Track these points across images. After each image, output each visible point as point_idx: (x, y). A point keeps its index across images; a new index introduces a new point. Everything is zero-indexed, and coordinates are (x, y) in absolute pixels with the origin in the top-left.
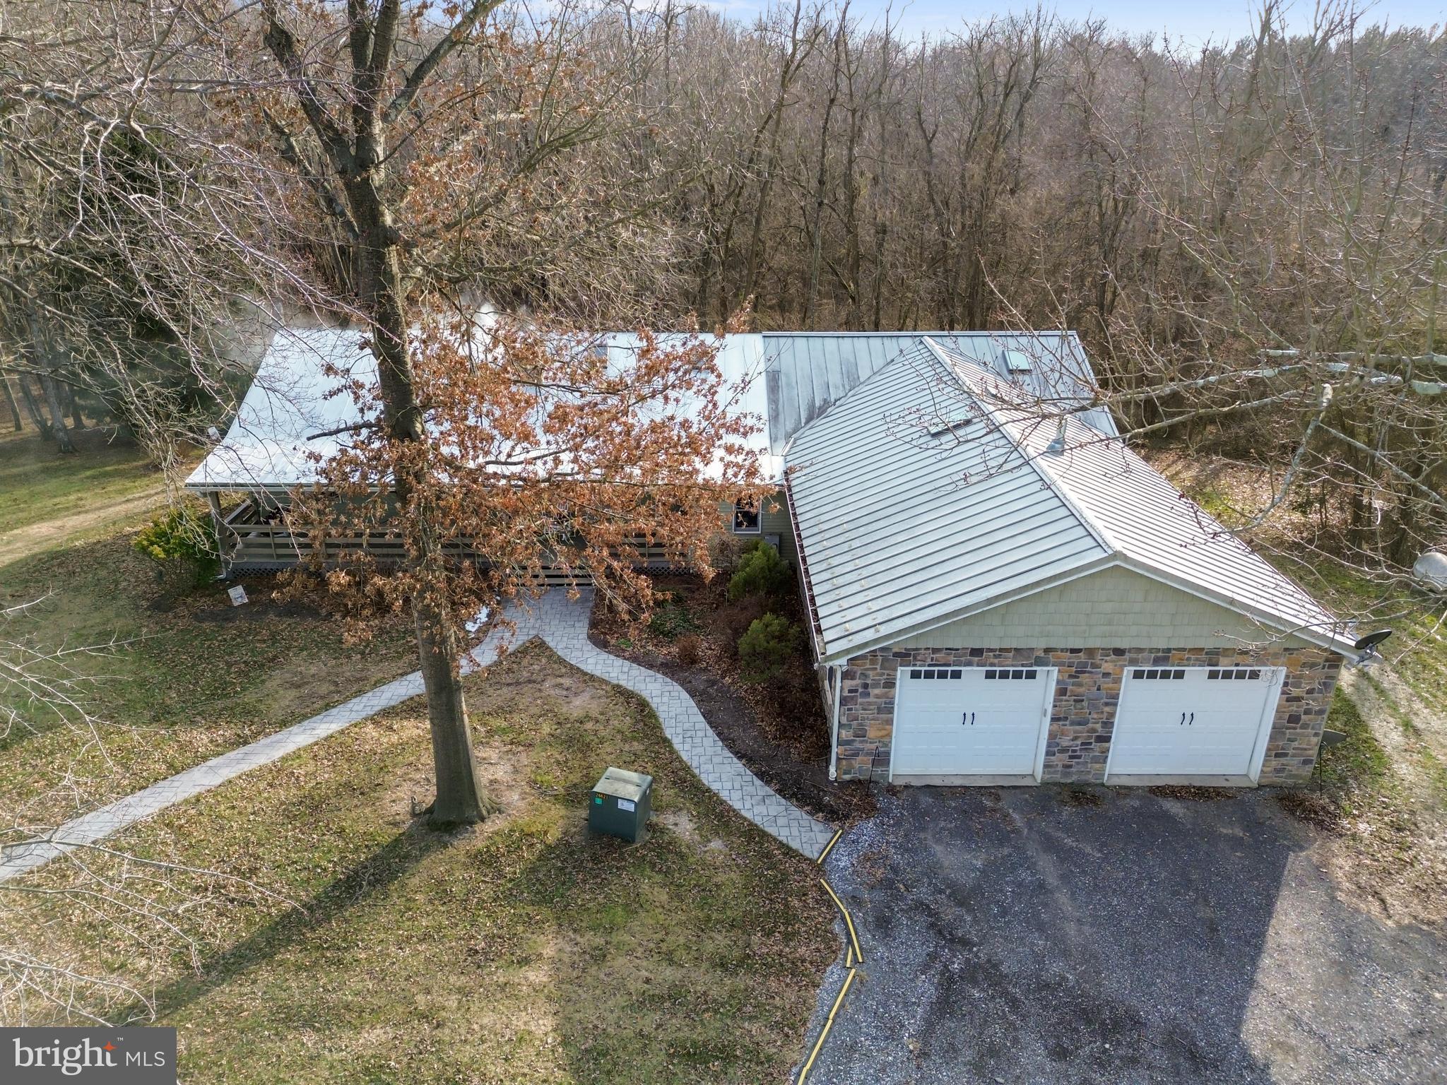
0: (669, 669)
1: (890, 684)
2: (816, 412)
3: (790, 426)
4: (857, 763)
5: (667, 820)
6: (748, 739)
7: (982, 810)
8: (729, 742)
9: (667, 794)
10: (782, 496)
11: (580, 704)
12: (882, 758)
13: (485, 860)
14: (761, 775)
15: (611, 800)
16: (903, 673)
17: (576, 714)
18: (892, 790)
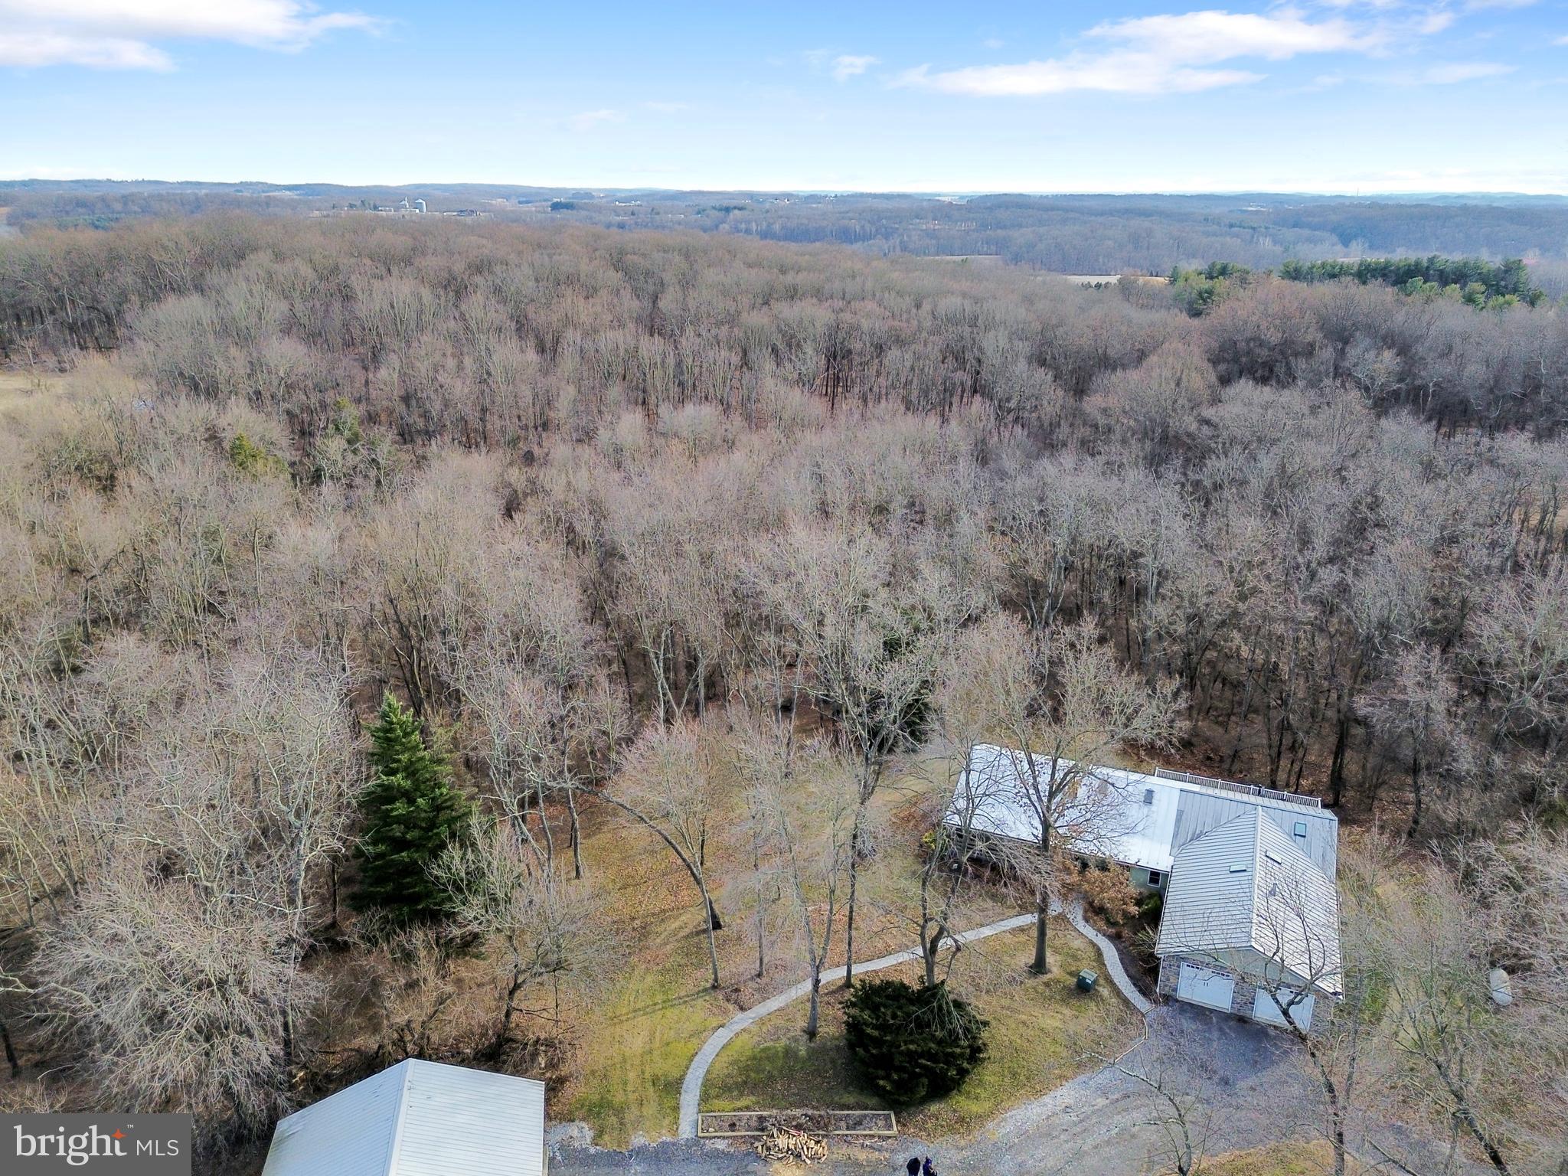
0: (1110, 937)
1: (1179, 967)
2: (1196, 837)
3: (1182, 841)
4: (1167, 989)
5: (1100, 989)
6: (1133, 971)
7: (1204, 1014)
8: (1126, 971)
9: (1102, 981)
10: (1167, 876)
11: (1077, 943)
12: (1175, 990)
13: (1047, 984)
14: (1134, 984)
15: (1085, 979)
16: (1183, 964)
17: (1076, 947)
18: (1177, 1001)
